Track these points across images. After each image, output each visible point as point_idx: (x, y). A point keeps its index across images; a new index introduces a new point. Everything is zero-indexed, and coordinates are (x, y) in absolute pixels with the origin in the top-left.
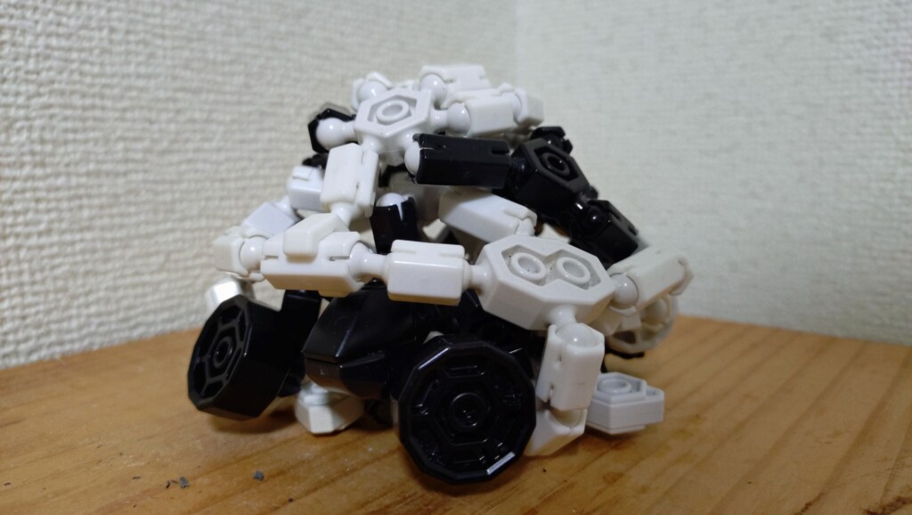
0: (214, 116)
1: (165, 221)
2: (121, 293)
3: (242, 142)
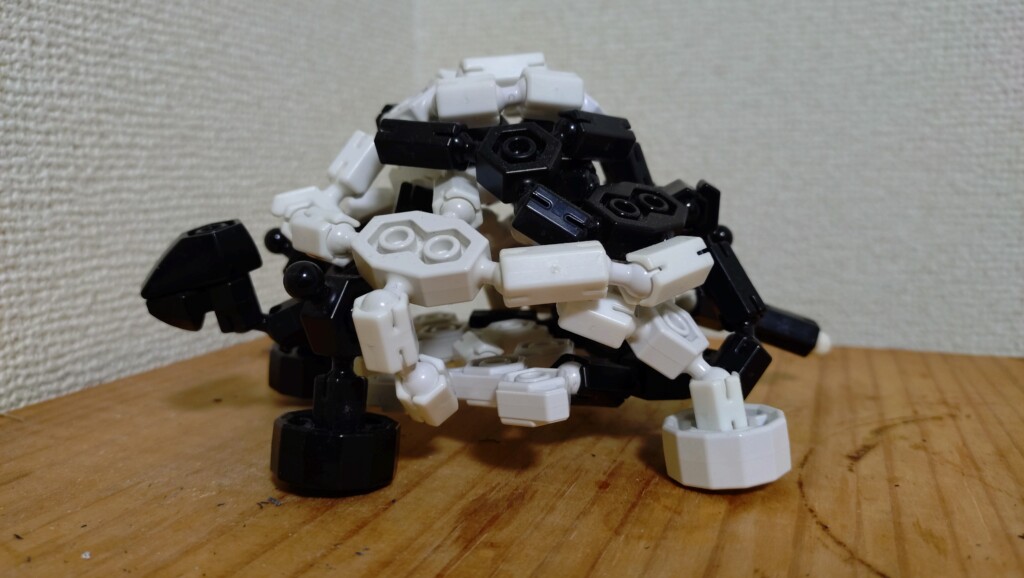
0: (138, 140)
2: (48, 340)
3: (165, 168)
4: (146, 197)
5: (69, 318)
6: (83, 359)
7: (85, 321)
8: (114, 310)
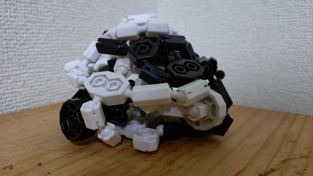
1: (23, 69)
4: (45, 50)
5: (14, 89)
6: (20, 102)
7: (20, 90)
8: (32, 86)
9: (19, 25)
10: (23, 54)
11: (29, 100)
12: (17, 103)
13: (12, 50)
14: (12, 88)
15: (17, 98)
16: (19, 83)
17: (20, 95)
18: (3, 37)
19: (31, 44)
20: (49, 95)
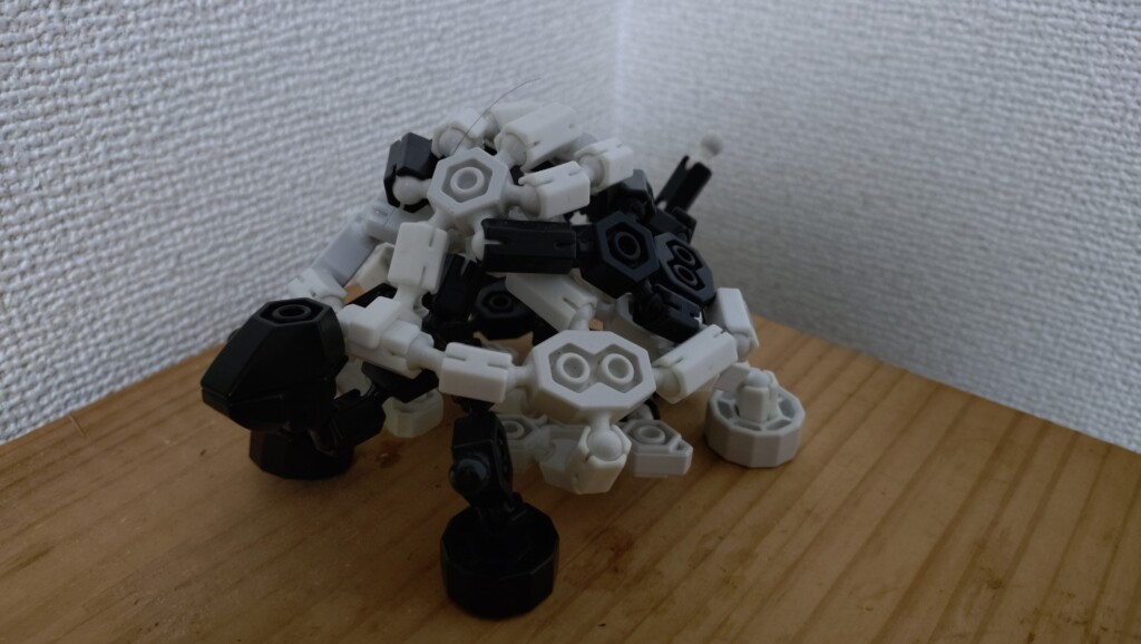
4: (230, 140)
5: (151, 285)
6: (172, 321)
7: (168, 285)
8: (202, 266)
9: (139, 78)
10: (164, 169)
11: (200, 308)
12: (163, 325)
13: (128, 166)
14: (146, 286)
15: (164, 310)
16: (161, 267)
17: (172, 298)
18: (94, 132)
19: (183, 131)
20: (258, 280)
